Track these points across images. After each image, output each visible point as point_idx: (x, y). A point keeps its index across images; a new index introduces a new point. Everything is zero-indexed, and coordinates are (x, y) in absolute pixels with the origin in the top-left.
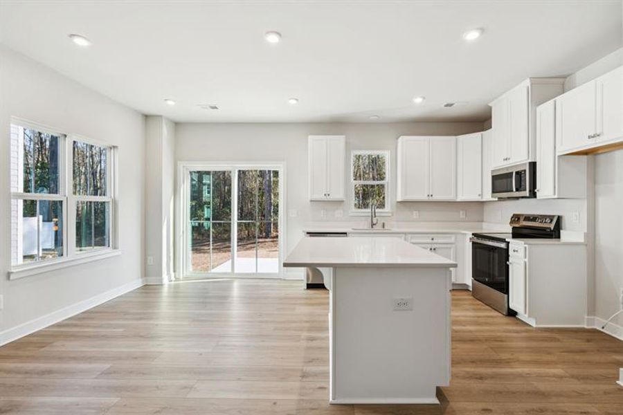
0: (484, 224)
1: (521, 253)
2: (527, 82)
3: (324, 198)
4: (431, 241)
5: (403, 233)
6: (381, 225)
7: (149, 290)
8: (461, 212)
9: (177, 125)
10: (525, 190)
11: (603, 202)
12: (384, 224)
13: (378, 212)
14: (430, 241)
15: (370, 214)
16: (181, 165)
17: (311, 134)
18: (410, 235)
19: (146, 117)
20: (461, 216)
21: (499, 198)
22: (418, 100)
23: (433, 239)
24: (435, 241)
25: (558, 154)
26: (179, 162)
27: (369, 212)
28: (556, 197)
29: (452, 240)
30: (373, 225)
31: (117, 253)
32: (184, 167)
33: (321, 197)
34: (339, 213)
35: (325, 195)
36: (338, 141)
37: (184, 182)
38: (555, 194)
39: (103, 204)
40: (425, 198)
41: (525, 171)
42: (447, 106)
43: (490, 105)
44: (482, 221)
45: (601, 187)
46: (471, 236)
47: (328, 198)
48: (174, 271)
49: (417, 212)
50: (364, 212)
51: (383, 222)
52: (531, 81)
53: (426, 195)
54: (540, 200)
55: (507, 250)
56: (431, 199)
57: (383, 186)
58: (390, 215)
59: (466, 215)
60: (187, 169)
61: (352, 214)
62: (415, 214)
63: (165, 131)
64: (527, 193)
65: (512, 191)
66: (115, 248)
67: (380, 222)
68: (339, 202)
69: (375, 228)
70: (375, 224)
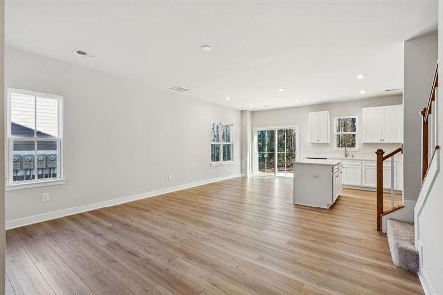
5: (359, 160)
6: (352, 156)
7: (244, 178)
9: (252, 112)
15: (344, 150)
16: (254, 128)
17: (310, 112)
19: (242, 111)
30: (346, 156)
31: (234, 162)
33: (315, 141)
34: (327, 149)
35: (317, 140)
36: (325, 114)
37: (255, 136)
39: (229, 145)
40: (379, 141)
48: (252, 173)
50: (341, 149)
51: (353, 154)
56: (383, 142)
57: (355, 135)
58: (358, 150)
60: (256, 130)
63: (248, 115)
66: (233, 161)
67: (351, 154)
68: (327, 144)
69: (348, 157)
70: (348, 155)
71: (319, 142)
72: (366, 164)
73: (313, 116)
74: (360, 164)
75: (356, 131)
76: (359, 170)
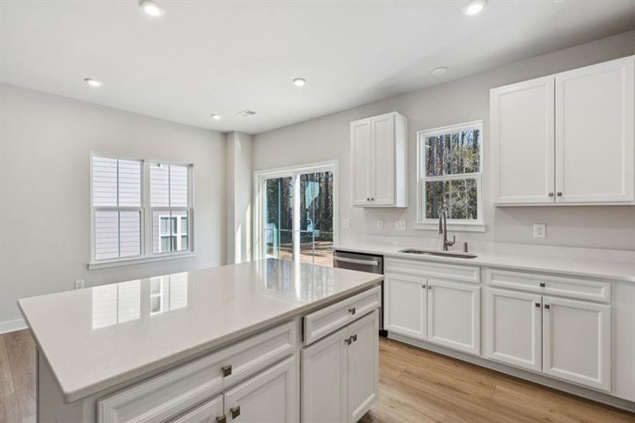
3: (369, 204)
4: (538, 288)
6: (463, 246)
9: (253, 138)
12: (466, 244)
14: (536, 287)
17: (354, 120)
19: (226, 135)
23: (543, 285)
24: (547, 289)
26: (254, 172)
30: (446, 245)
32: (259, 176)
33: (365, 202)
34: (400, 225)
35: (368, 199)
37: (259, 191)
40: (544, 199)
47: (375, 204)
51: (465, 240)
53: (547, 195)
56: (557, 201)
57: (473, 181)
58: (484, 230)
60: (262, 178)
61: (416, 227)
62: (537, 231)
67: (460, 241)
68: (393, 210)
69: (451, 250)
70: (451, 245)
71: (372, 204)
72: (495, 282)
73: (362, 128)
74: (475, 278)
75: (477, 170)
76: (474, 298)
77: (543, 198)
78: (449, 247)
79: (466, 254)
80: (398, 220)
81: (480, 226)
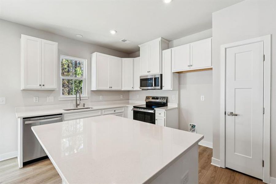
0: (130, 100)
1: (163, 115)
2: (160, 39)
3: (39, 88)
5: (100, 109)
8: (121, 95)
10: (159, 86)
11: (182, 91)
12: (84, 104)
13: (82, 97)
14: (113, 112)
15: (75, 99)
18: (103, 110)
20: (121, 97)
21: (142, 89)
22: (113, 32)
23: (115, 111)
25: (173, 72)
27: (74, 97)
28: (172, 89)
29: (123, 110)
33: (37, 87)
34: (50, 99)
38: (171, 88)
41: (159, 78)
42: (122, 41)
43: (139, 46)
44: (129, 100)
45: (182, 86)
46: (133, 108)
47: (43, 88)
49: (102, 96)
50: (71, 97)
51: (83, 103)
52: (161, 39)
53: (109, 87)
54: (163, 90)
55: (155, 113)
56: (111, 89)
58: (87, 98)
59: (123, 97)
62: (101, 98)
64: (159, 87)
65: (152, 86)
69: (79, 107)
70: (79, 105)
77: (107, 88)
78: (78, 106)
79: (84, 108)
80: (49, 96)
81: (86, 97)
